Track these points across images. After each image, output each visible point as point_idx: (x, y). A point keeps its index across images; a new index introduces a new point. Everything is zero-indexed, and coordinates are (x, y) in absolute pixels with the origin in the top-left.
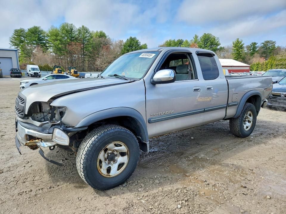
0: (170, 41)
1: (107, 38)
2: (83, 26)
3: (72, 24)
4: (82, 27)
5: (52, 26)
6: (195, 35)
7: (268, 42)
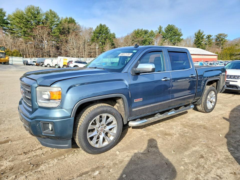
0: (138, 30)
1: (77, 24)
2: (51, 10)
3: (38, 7)
4: (49, 11)
5: (17, 9)
6: (160, 26)
7: (220, 35)
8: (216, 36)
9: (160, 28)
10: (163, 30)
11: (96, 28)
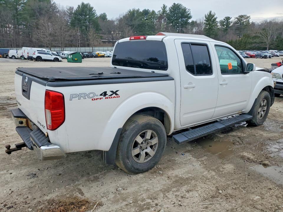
6: (164, 5)
7: (242, 16)
8: (237, 18)
9: (164, 7)
10: (168, 9)
11: (77, 8)
